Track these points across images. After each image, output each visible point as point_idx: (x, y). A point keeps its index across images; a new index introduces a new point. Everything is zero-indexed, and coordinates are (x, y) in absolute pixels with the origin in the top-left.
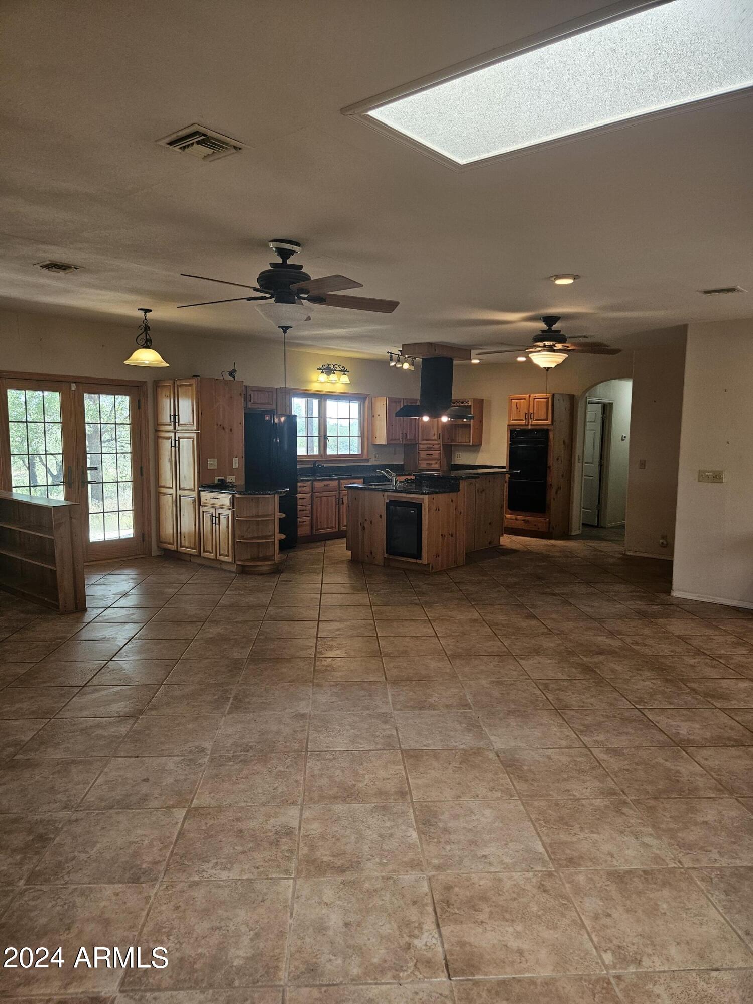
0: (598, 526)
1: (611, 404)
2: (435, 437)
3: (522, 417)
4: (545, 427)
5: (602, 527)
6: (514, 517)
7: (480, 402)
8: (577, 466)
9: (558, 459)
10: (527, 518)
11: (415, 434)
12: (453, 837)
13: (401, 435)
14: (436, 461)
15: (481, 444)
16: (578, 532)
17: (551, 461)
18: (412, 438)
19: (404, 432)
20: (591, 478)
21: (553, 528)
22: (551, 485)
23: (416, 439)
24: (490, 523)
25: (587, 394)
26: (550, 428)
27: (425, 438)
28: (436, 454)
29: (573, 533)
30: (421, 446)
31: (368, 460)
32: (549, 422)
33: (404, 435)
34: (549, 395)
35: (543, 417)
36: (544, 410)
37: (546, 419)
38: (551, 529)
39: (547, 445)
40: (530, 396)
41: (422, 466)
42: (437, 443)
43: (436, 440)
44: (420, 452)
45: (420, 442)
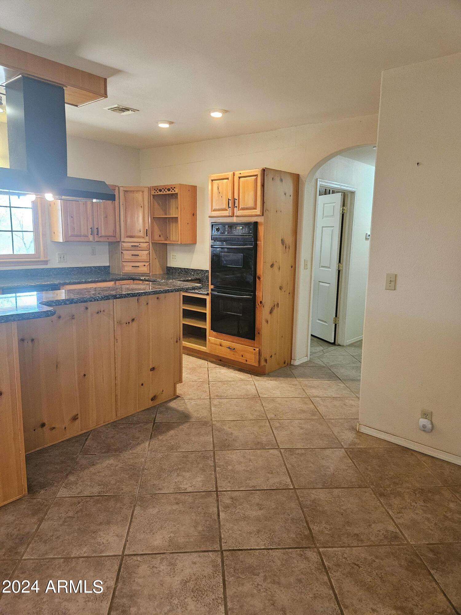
0: (334, 344)
1: (353, 193)
2: (141, 234)
3: (225, 206)
4: (254, 220)
5: (339, 345)
6: (218, 341)
8: (303, 275)
9: (272, 266)
10: (233, 345)
11: (115, 231)
13: (90, 230)
14: (144, 263)
15: (195, 243)
16: (305, 360)
17: (262, 268)
18: (111, 234)
19: (96, 227)
20: (329, 285)
21: (266, 361)
22: (261, 302)
23: (118, 235)
24: (153, 369)
25: (318, 174)
26: (259, 220)
27: (129, 234)
28: (144, 255)
29: (297, 362)
30: (124, 244)
31: (46, 262)
32: (258, 211)
33: (96, 231)
34: (258, 172)
35: (251, 204)
36: (252, 194)
37: (255, 208)
38: (263, 363)
39: (256, 246)
40: (234, 174)
41: (126, 269)
42: (145, 241)
43: (143, 238)
44: (124, 252)
45: (122, 240)
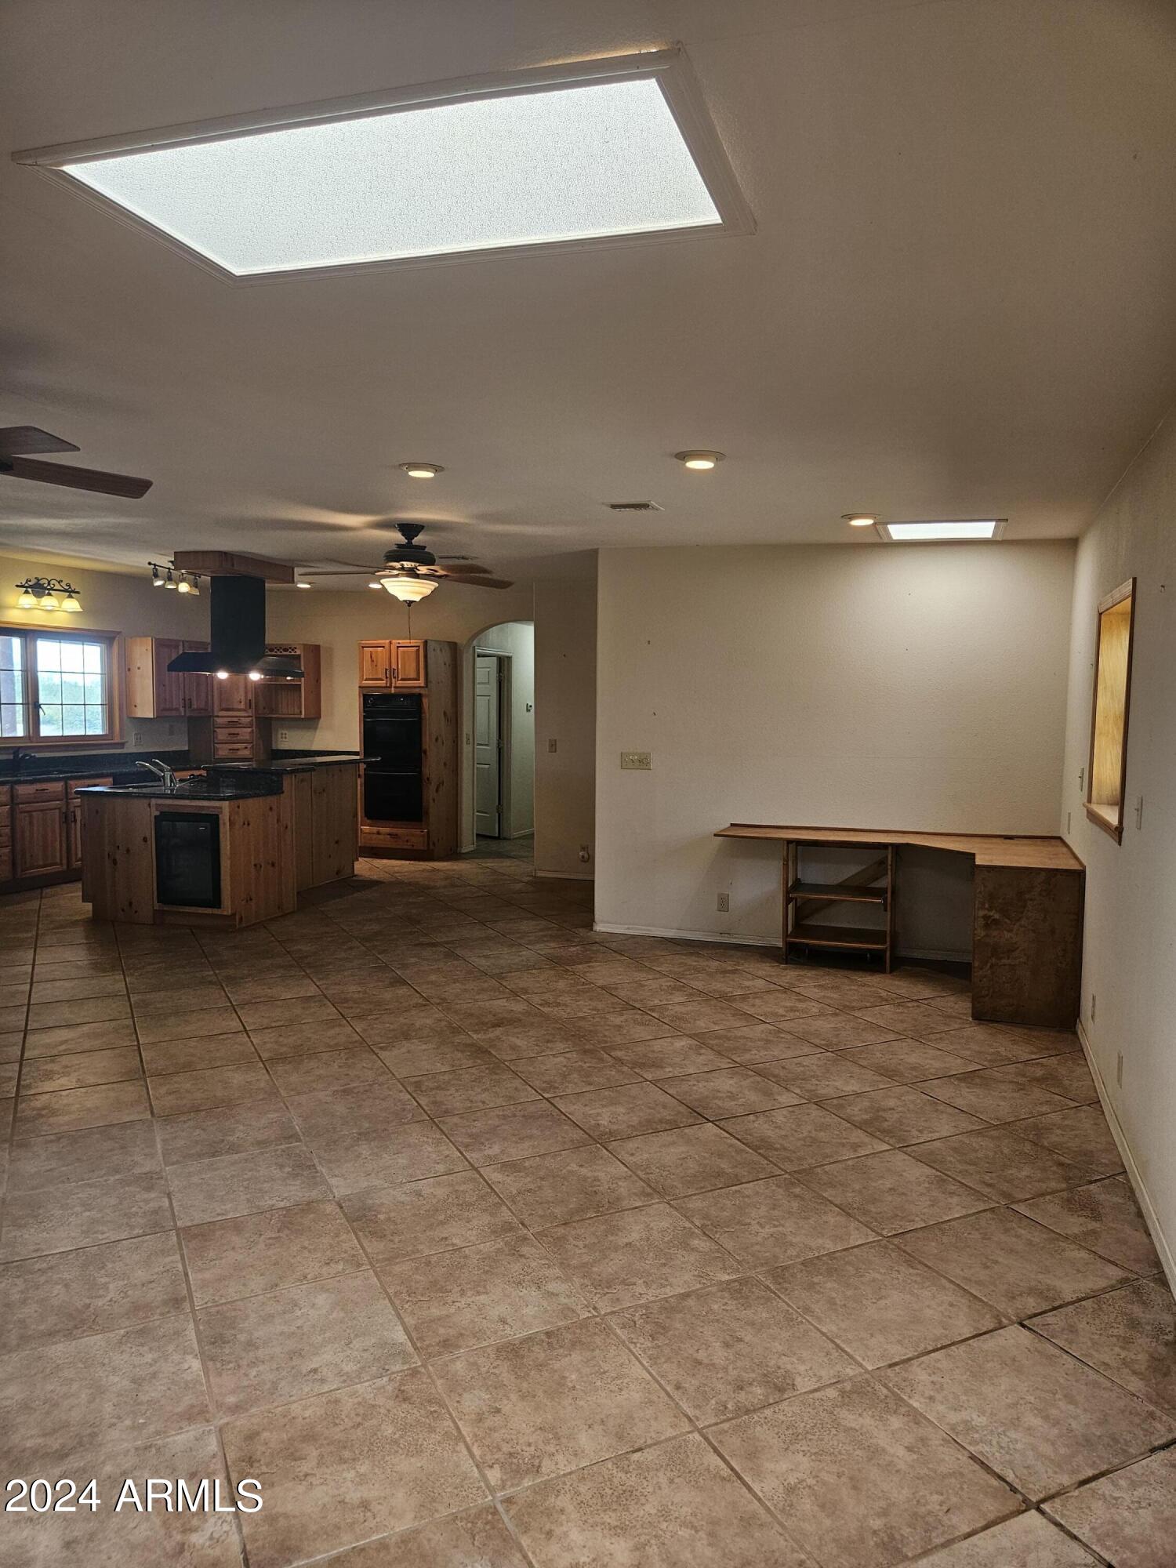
0: (498, 838)
1: (509, 658)
2: (242, 706)
3: (381, 675)
4: (417, 690)
5: (505, 839)
6: (375, 829)
7: (315, 650)
8: (466, 749)
9: (437, 740)
10: (395, 831)
11: (207, 702)
12: (260, 1353)
13: (181, 702)
14: (245, 745)
15: (319, 717)
16: (471, 848)
17: (427, 742)
18: (202, 707)
19: (187, 697)
20: (487, 766)
21: (434, 844)
22: (428, 779)
23: (209, 709)
24: (337, 842)
25: (475, 643)
26: (422, 691)
27: (224, 706)
28: (245, 733)
29: (464, 850)
30: (219, 720)
31: (122, 745)
32: (421, 682)
33: (187, 702)
34: (419, 642)
35: (413, 675)
36: (414, 665)
37: (417, 679)
38: (431, 847)
39: (420, 718)
40: (390, 643)
41: (220, 753)
42: (246, 715)
43: (244, 710)
44: (217, 730)
45: (216, 714)
